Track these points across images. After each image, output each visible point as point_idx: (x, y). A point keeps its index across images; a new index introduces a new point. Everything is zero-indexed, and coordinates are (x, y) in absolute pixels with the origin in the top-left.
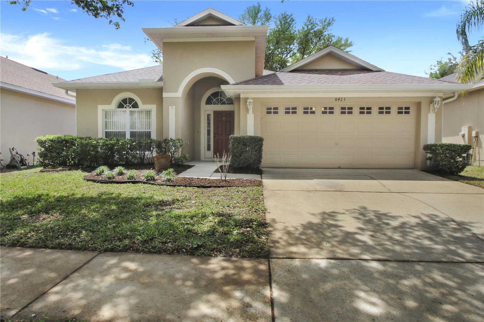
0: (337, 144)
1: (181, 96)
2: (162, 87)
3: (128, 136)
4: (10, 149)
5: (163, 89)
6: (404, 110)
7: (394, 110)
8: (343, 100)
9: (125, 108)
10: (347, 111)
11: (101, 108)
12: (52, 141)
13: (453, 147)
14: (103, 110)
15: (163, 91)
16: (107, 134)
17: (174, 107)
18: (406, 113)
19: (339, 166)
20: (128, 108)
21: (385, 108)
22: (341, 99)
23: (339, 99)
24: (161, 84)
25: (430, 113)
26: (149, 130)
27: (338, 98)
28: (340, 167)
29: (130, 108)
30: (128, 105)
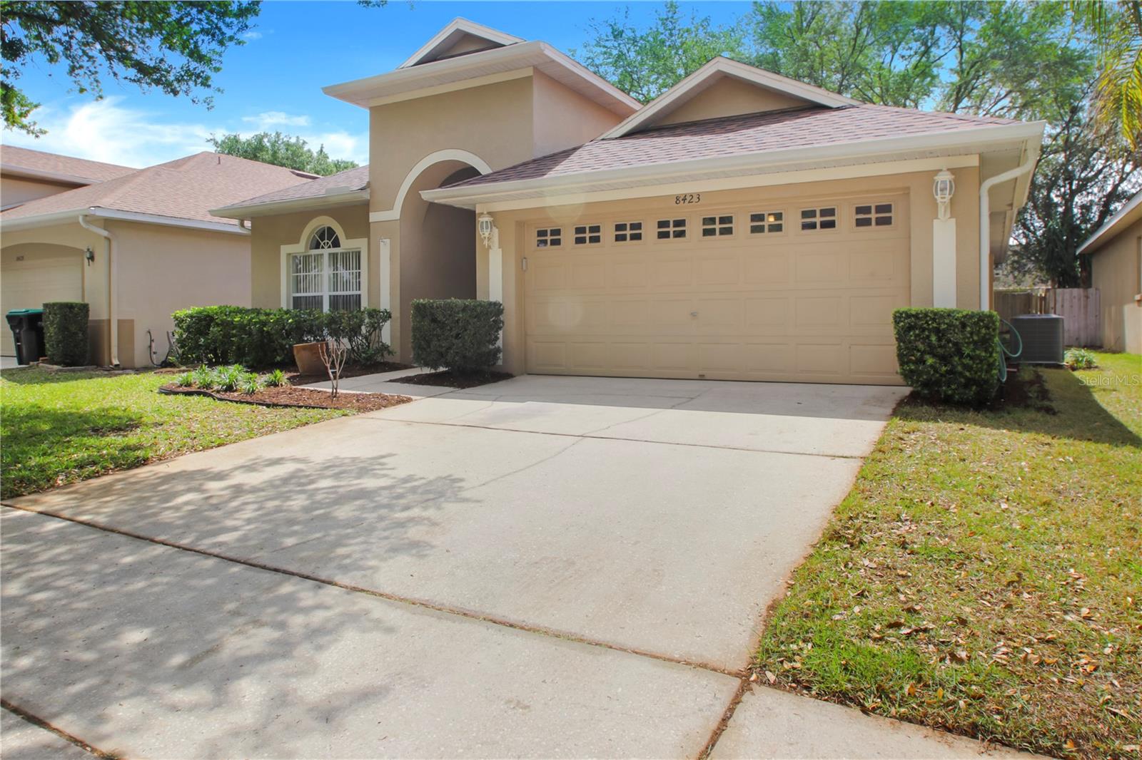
0: (694, 315)
1: (398, 217)
2: (369, 201)
3: (326, 308)
4: (168, 333)
5: (371, 205)
6: (873, 216)
7: (845, 218)
8: (695, 199)
9: (323, 248)
10: (717, 226)
11: (286, 249)
12: (191, 317)
13: (934, 320)
14: (290, 254)
15: (371, 209)
16: (297, 302)
17: (388, 241)
18: (880, 222)
19: (701, 373)
20: (326, 247)
21: (818, 214)
22: (688, 198)
23: (684, 200)
24: (366, 195)
25: (937, 218)
26: (358, 292)
27: (682, 197)
28: (704, 376)
29: (329, 247)
30: (326, 241)
